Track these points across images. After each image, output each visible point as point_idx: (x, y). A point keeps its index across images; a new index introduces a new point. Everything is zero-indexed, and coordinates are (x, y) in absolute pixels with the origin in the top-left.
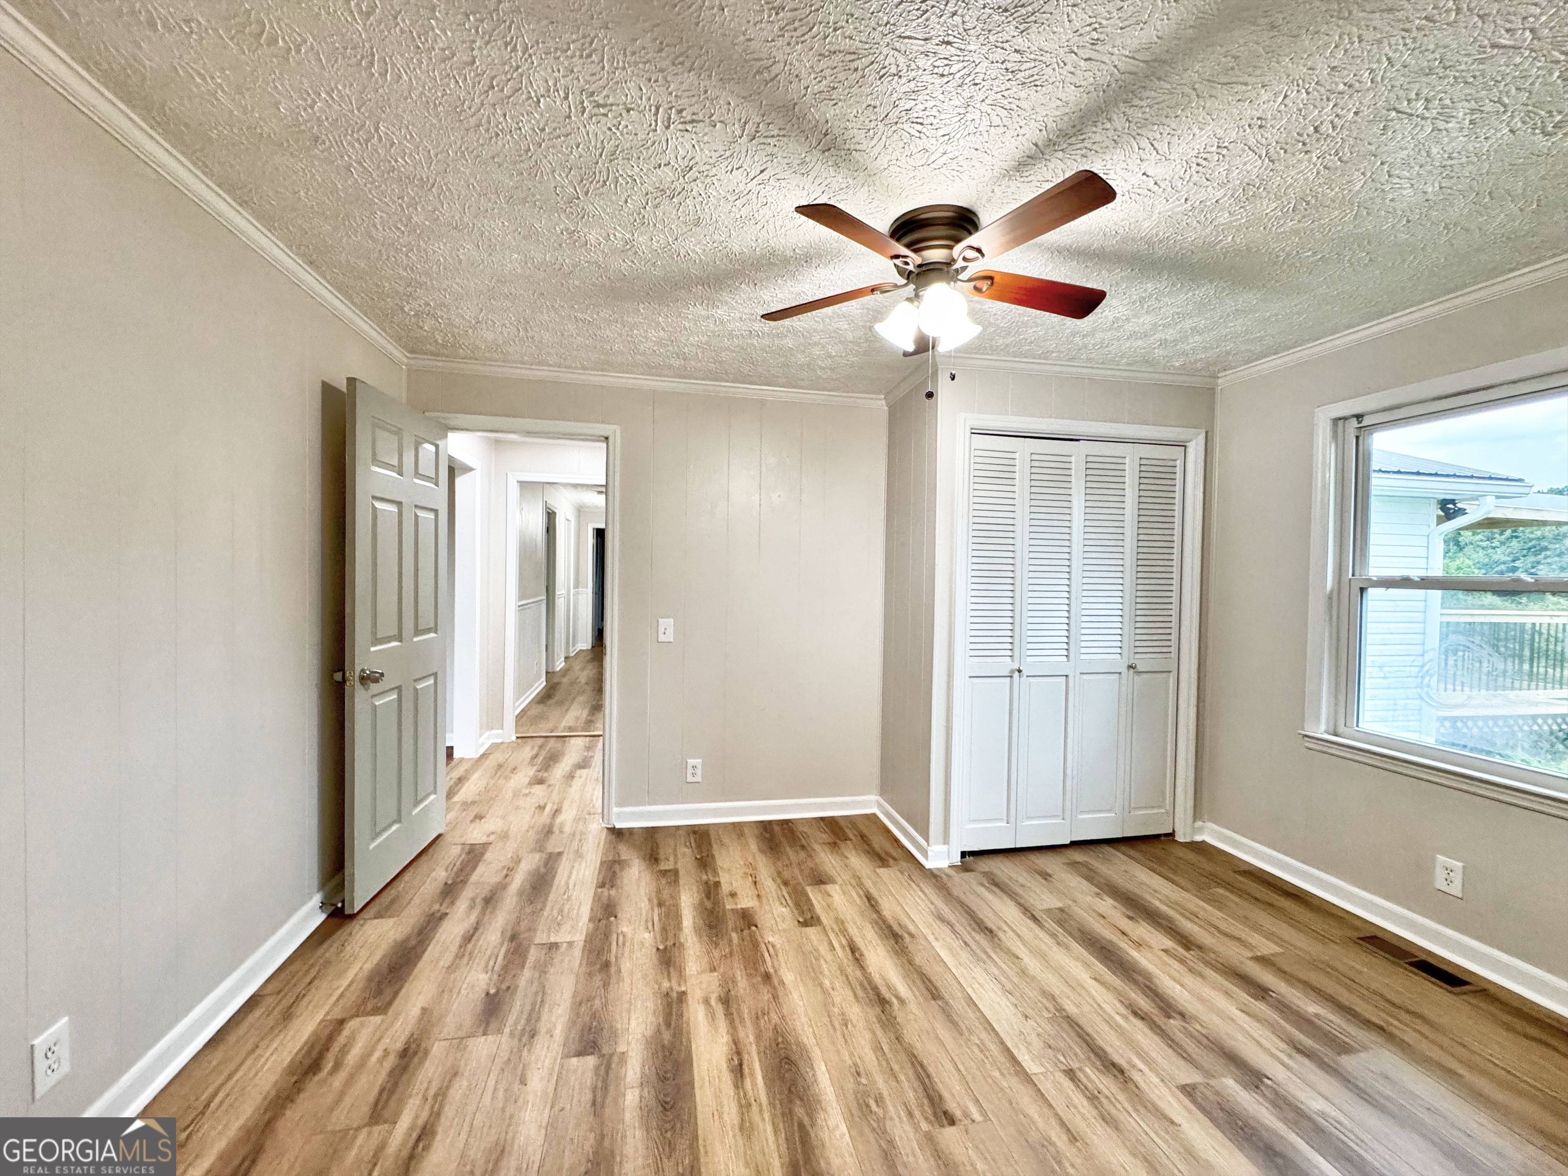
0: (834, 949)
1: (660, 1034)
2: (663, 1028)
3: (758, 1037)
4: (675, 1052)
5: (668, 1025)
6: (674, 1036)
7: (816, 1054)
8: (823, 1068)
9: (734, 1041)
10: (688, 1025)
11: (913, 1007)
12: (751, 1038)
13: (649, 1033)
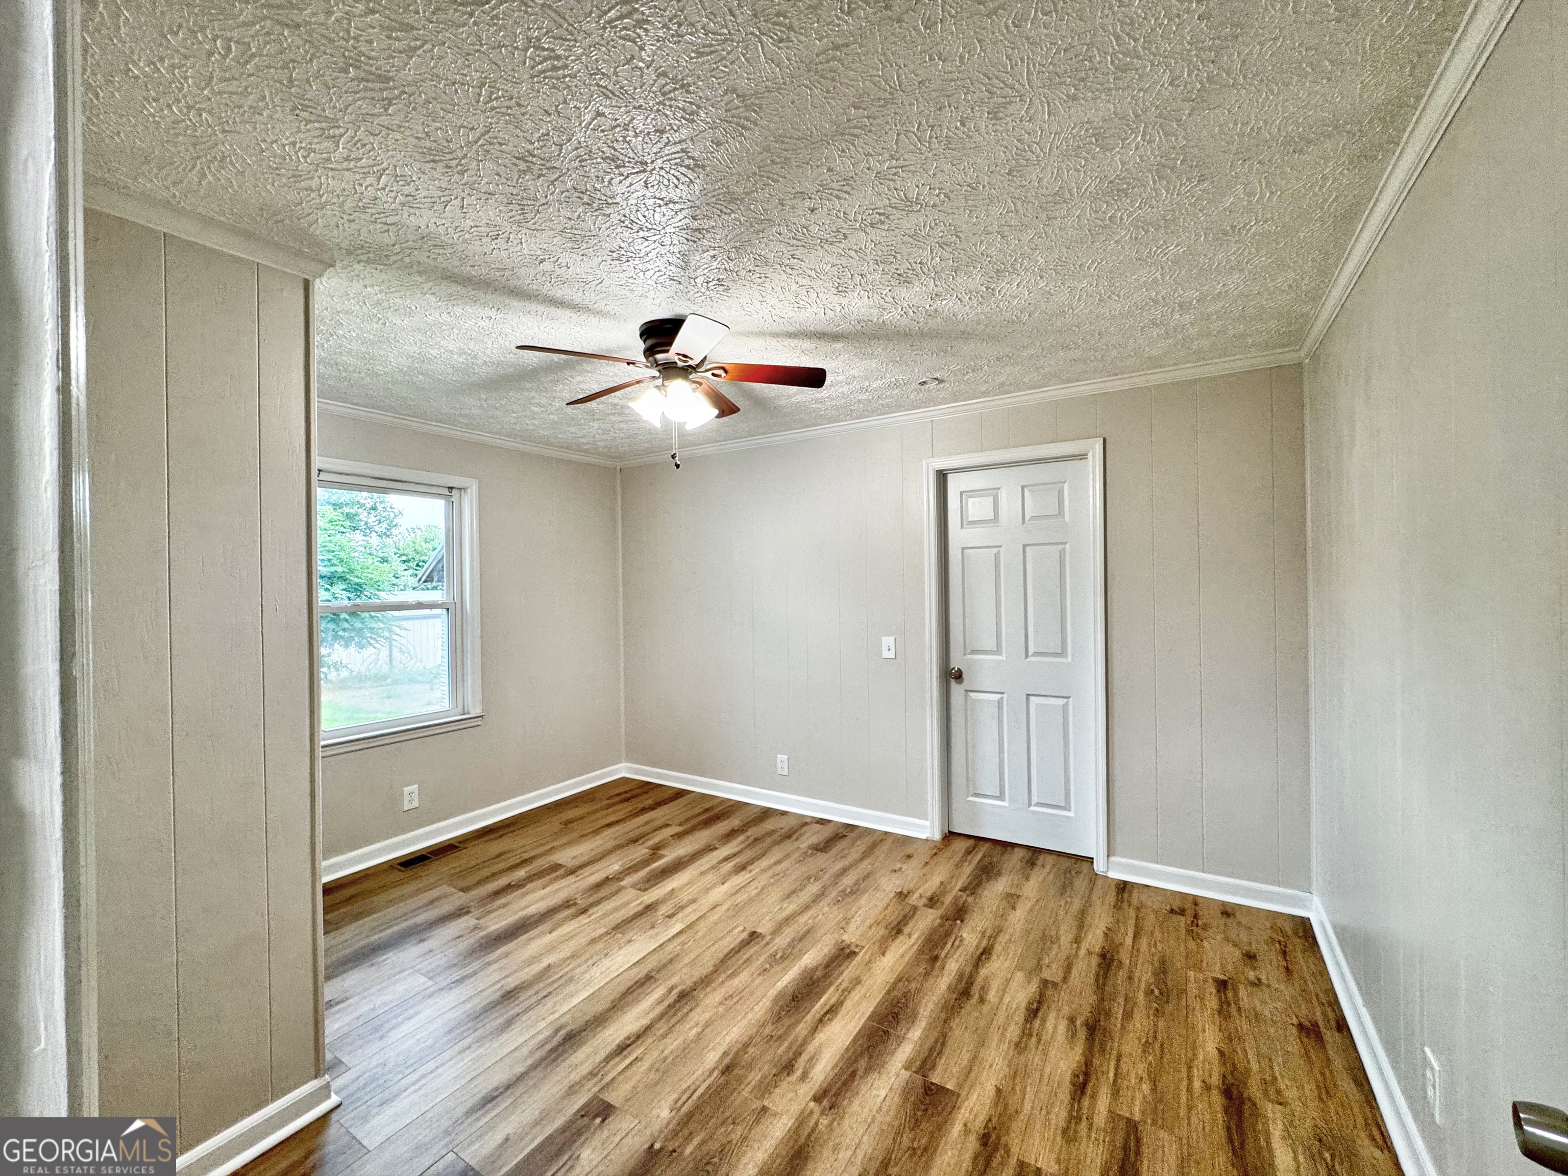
0: (637, 1058)
1: (866, 1069)
2: (860, 1073)
3: (798, 1022)
4: (865, 1046)
5: (853, 1074)
6: (856, 1061)
7: (773, 993)
8: (779, 983)
9: (815, 1031)
10: (836, 1065)
11: (674, 980)
12: (801, 1025)
13: (875, 1075)
